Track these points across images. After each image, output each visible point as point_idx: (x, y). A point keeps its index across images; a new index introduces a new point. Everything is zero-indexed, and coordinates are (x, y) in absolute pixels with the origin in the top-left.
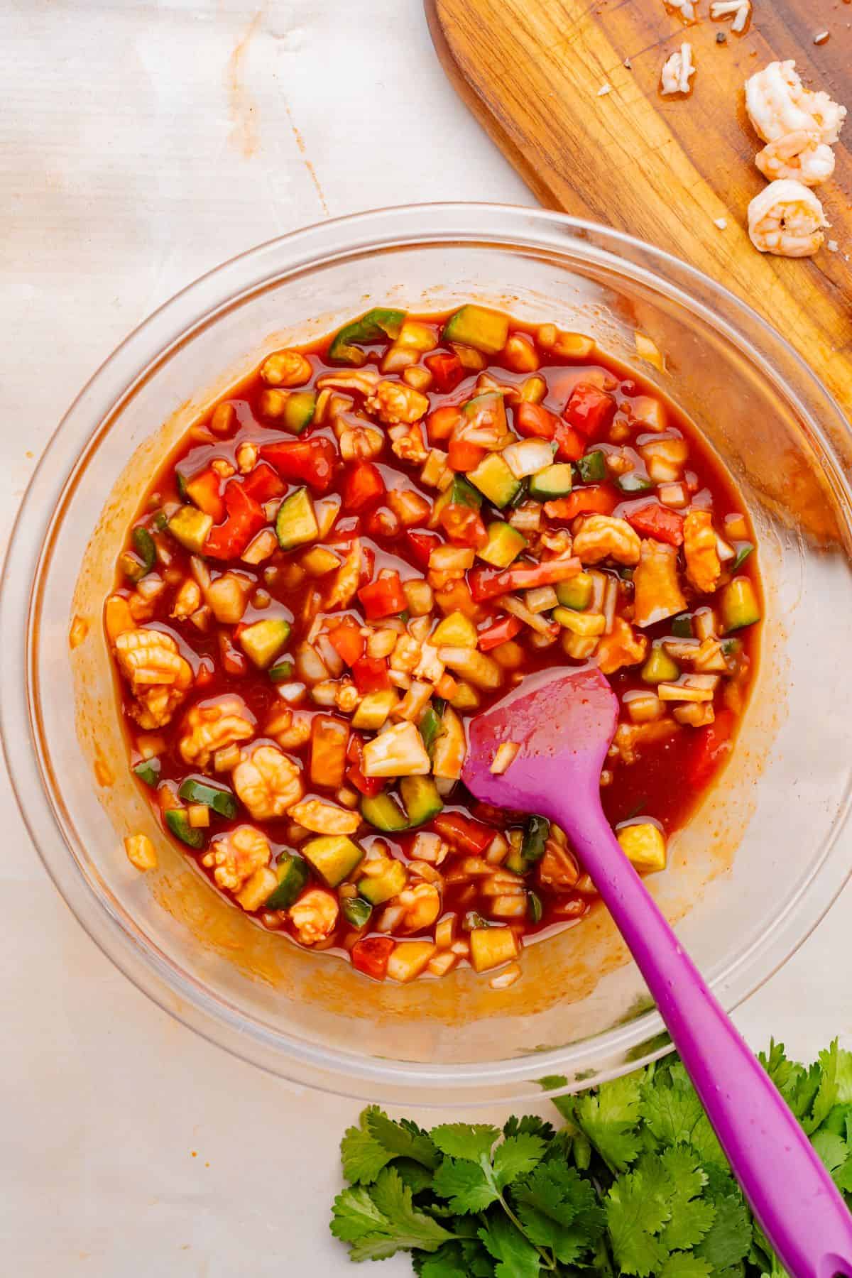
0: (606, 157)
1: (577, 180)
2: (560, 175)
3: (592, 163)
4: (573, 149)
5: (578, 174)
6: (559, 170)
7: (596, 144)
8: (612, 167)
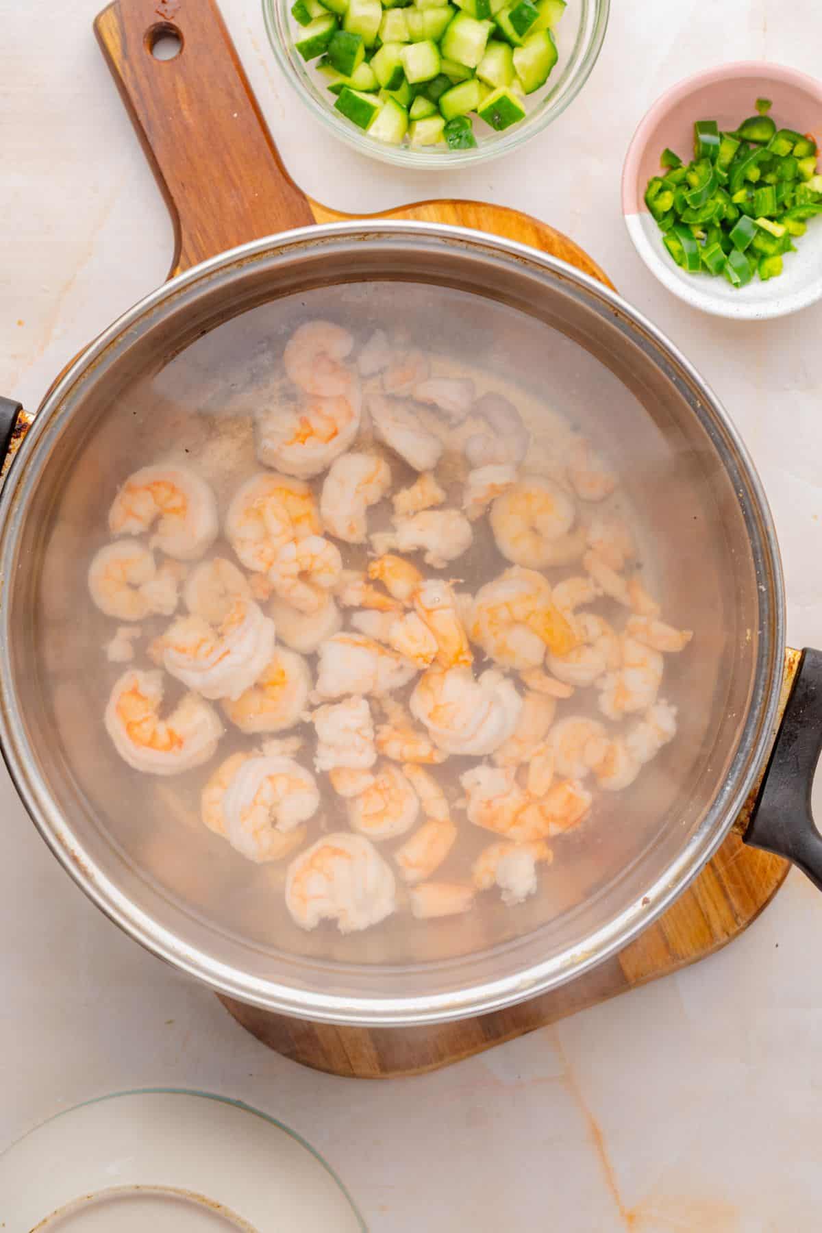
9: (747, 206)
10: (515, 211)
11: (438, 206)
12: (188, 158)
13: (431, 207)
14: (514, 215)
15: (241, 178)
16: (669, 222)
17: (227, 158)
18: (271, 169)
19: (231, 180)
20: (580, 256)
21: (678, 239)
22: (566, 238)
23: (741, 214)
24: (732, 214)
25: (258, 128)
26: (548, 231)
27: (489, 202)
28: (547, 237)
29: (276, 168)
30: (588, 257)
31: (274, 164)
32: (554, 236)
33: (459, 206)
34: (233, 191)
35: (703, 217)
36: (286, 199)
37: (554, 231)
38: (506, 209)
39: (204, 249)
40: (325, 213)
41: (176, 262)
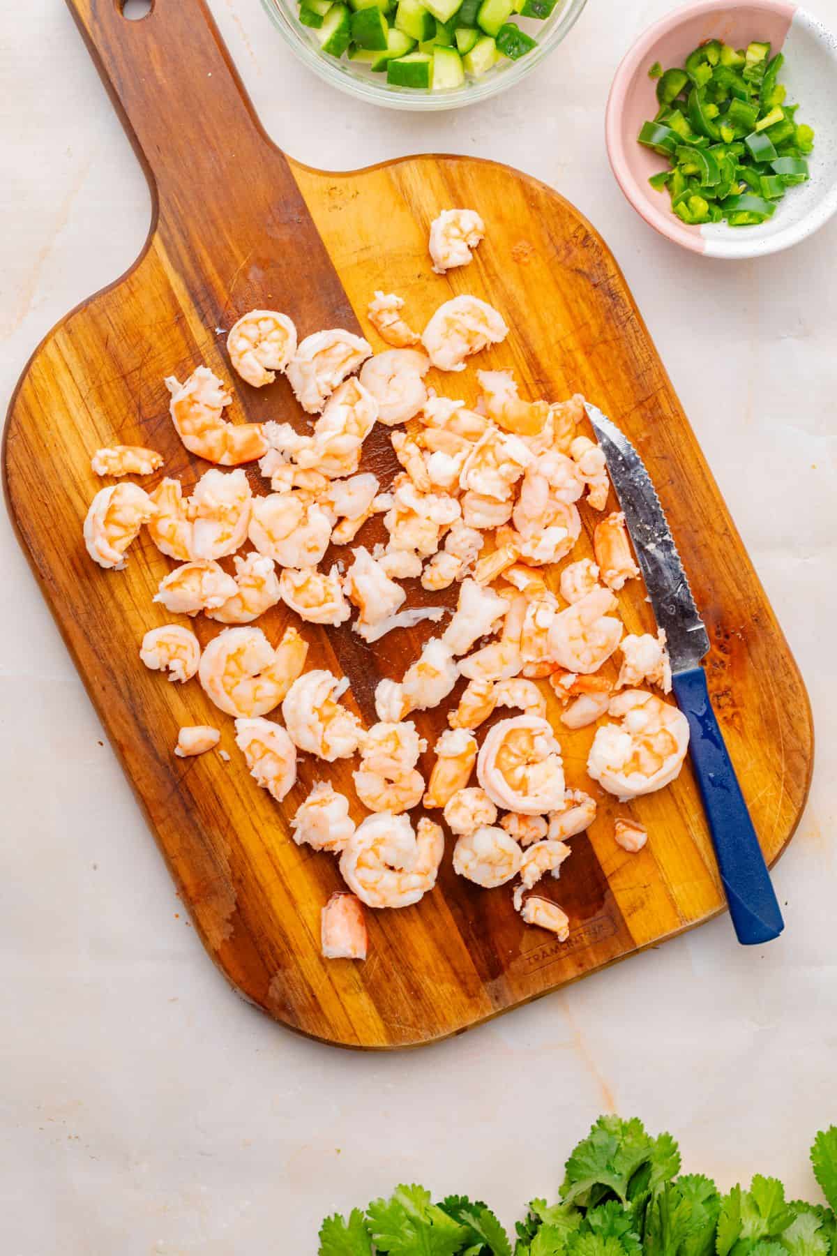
0: (125, 621)
1: (94, 635)
2: (80, 627)
3: (112, 623)
4: (98, 607)
5: (97, 631)
6: (81, 622)
7: (119, 607)
8: (128, 631)
9: (739, 134)
10: (500, 164)
11: (419, 161)
12: (163, 120)
13: (412, 162)
14: (498, 169)
15: (217, 138)
16: (717, 211)
17: (202, 118)
18: (249, 129)
19: (208, 141)
20: (566, 207)
21: (737, 212)
22: (551, 190)
23: (742, 140)
24: (739, 150)
25: (233, 87)
26: (533, 184)
27: (473, 155)
28: (532, 189)
29: (253, 127)
30: (576, 210)
31: (250, 122)
32: (539, 188)
33: (442, 162)
34: (210, 153)
35: (729, 177)
36: (264, 159)
37: (539, 183)
38: (490, 162)
39: (182, 213)
40: (305, 173)
41: (154, 228)
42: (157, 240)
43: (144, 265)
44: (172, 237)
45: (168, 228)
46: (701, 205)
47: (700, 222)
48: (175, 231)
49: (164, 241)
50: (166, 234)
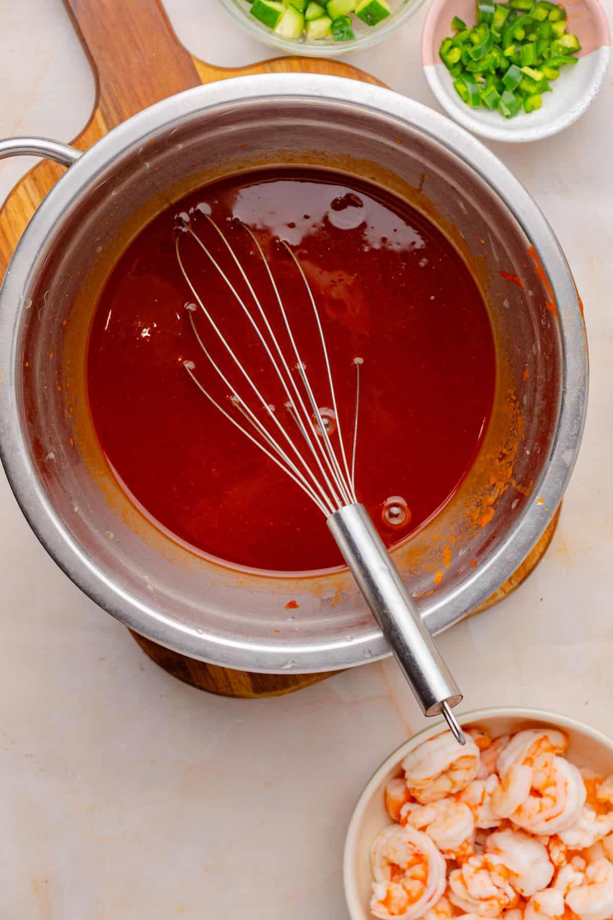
9: (514, 58)
11: (288, 60)
13: (283, 62)
15: (142, 42)
16: (458, 70)
17: (132, 27)
18: (166, 35)
19: (136, 44)
21: (464, 83)
23: (511, 63)
24: (504, 64)
29: (168, 34)
31: (167, 30)
33: (303, 61)
34: (137, 52)
35: (483, 66)
36: (176, 57)
39: (117, 95)
40: (205, 68)
41: (96, 106)
42: (98, 114)
43: (89, 132)
44: (109, 113)
45: (106, 105)
46: (455, 56)
47: (445, 62)
48: (111, 108)
49: (104, 115)
50: (105, 110)
